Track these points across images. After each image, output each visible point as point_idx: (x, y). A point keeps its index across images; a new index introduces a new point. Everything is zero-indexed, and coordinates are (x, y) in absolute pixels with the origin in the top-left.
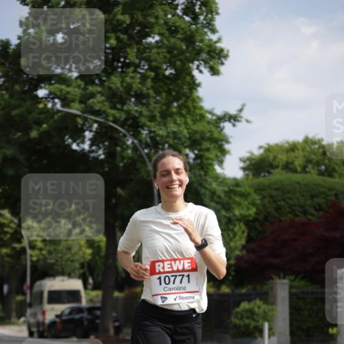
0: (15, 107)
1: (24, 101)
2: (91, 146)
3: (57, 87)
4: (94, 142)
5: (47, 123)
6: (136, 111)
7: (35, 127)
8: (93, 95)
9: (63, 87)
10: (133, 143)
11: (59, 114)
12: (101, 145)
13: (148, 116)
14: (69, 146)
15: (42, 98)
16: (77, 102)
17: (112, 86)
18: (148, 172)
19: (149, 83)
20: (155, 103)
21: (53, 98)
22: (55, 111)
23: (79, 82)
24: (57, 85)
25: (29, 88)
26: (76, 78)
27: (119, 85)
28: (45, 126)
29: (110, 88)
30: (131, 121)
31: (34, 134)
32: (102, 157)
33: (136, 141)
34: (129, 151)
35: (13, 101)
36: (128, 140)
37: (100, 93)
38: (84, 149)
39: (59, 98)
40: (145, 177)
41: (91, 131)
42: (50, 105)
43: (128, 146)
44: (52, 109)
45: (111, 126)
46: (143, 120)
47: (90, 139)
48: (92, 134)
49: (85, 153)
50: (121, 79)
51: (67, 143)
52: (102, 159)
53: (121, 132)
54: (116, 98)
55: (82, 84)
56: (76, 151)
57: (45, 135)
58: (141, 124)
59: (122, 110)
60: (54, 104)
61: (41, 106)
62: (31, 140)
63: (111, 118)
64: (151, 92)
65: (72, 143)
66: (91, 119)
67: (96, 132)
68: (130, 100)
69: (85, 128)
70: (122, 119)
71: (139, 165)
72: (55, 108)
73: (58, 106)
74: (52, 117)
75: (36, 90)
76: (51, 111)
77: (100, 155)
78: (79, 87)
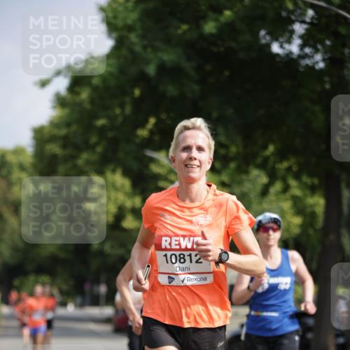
2: (302, 47)
4: (307, 40)
5: (230, 9)
7: (211, 14)
12: (319, 47)
14: (267, 47)
28: (228, 13)
31: (210, 27)
32: (321, 65)
38: (291, 53)
41: (303, 22)
45: (338, 15)
47: (301, 37)
48: (305, 26)
49: (293, 59)
51: (263, 41)
52: (321, 70)
56: (277, 55)
57: (228, 29)
62: (203, 37)
65: (272, 42)
67: (311, 24)
69: (293, 17)
77: (317, 62)
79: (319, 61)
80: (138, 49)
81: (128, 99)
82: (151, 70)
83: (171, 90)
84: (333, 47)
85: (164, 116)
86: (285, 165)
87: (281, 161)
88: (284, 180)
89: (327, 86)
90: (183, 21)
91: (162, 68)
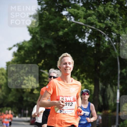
0: (51, 20)
1: (56, 16)
2: (88, 40)
3: (72, 10)
5: (67, 28)
6: (110, 24)
7: (61, 29)
8: (90, 15)
9: (76, 10)
10: (108, 39)
11: (73, 24)
12: (93, 40)
13: (116, 27)
14: (77, 40)
15: (65, 16)
16: (83, 18)
17: (100, 11)
18: (115, 54)
19: (117, 10)
20: (120, 20)
21: (70, 16)
22: (71, 22)
23: (83, 8)
24: (73, 9)
25: (58, 11)
26: (82, 6)
27: (103, 10)
28: (66, 29)
29: (98, 12)
30: (107, 29)
31: (61, 33)
32: (93, 46)
33: (110, 39)
34: (107, 44)
35: (51, 17)
36: (106, 38)
37: (94, 14)
38: (85, 42)
39: (73, 16)
40: (114, 56)
41: (88, 33)
42: (68, 19)
43: (106, 41)
44: (69, 21)
45: (98, 31)
46: (113, 28)
47: (88, 37)
48: (89, 34)
49: (85, 44)
50: (103, 8)
51: (76, 38)
52: (93, 47)
53: (103, 34)
54: (101, 17)
55: (85, 9)
56: (81, 42)
57: (66, 34)
58: (112, 30)
59: (104, 23)
60: (71, 19)
61: (64, 19)
62: (58, 36)
63: (98, 27)
64: (118, 15)
65: (79, 39)
66: (89, 27)
67: (91, 33)
68: (108, 18)
69: (85, 32)
70: (104, 27)
71: (111, 50)
72: (71, 21)
73: (73, 20)
74: (70, 25)
75: (62, 11)
76: (69, 22)
77: (92, 45)
78: (83, 10)
79: (93, 44)
80: (39, 39)
81: (36, 54)
82: (43, 46)
83: (49, 52)
84: (97, 41)
85: (46, 60)
86: (83, 75)
87: (81, 74)
88: (82, 80)
89: (95, 52)
90: (53, 31)
91: (46, 45)
